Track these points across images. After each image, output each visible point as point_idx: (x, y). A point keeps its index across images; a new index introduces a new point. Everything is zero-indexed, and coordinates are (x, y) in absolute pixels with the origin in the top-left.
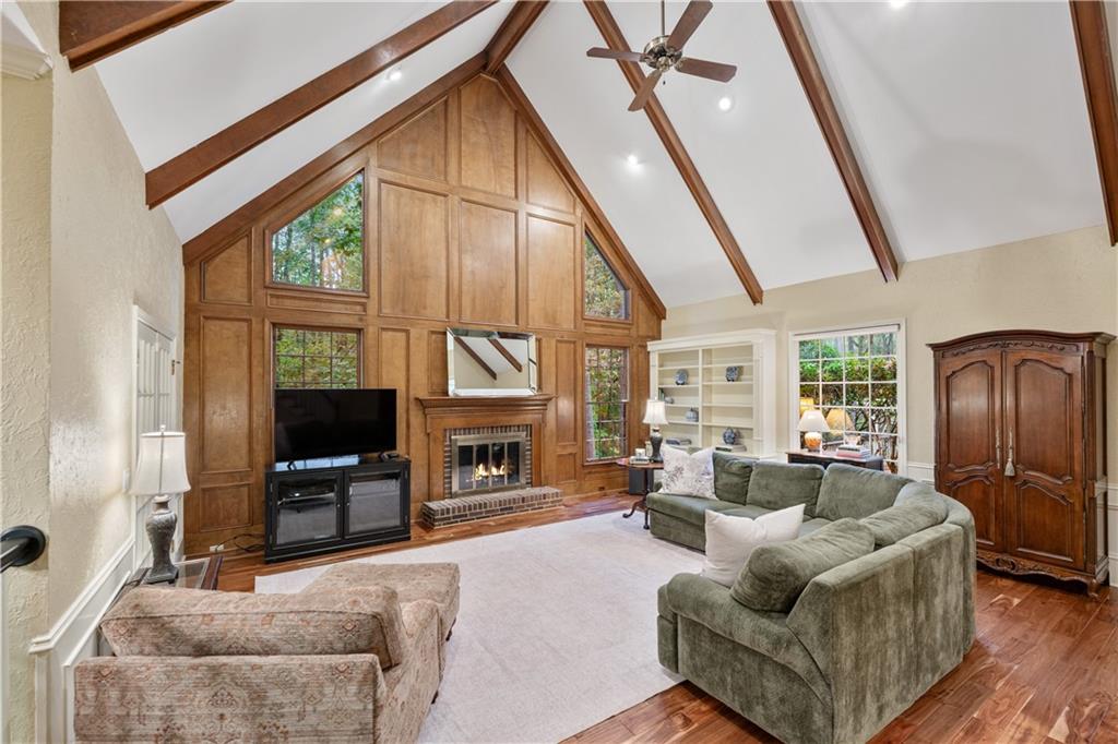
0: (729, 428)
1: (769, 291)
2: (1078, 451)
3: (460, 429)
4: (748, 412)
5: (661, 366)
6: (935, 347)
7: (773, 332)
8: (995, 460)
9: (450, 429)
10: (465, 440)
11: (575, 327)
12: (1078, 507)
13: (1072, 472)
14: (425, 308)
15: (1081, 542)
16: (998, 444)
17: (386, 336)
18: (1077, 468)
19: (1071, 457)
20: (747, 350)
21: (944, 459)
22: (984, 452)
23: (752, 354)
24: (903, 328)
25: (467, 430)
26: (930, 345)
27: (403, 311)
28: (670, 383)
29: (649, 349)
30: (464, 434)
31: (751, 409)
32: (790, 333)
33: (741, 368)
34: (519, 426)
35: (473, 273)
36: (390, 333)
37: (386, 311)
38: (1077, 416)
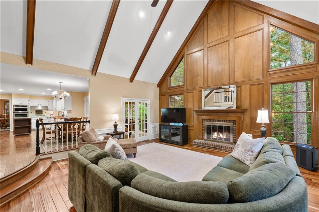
3: (208, 120)
9: (205, 120)
10: (209, 123)
11: (263, 77)
14: (197, 85)
17: (189, 94)
25: (210, 120)
27: (192, 87)
30: (209, 121)
34: (230, 121)
35: (212, 70)
36: (189, 93)
37: (188, 88)
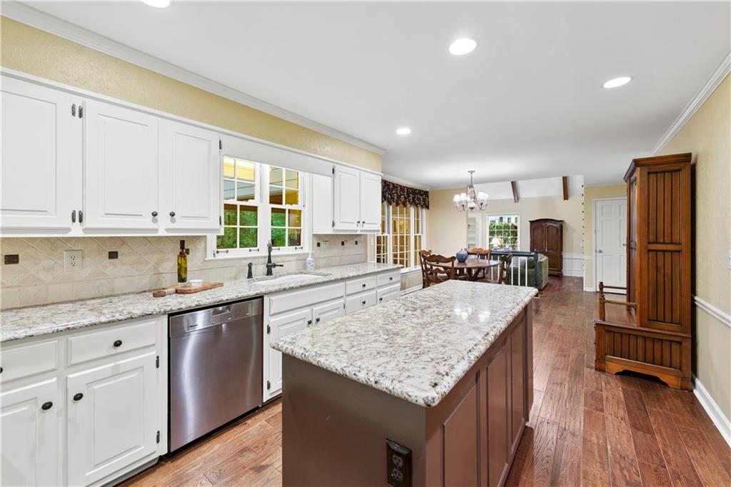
7: (481, 214)
8: (543, 249)
12: (559, 258)
13: (558, 250)
15: (559, 265)
16: (544, 244)
19: (558, 247)
20: (474, 219)
21: (533, 249)
22: (541, 247)
23: (475, 221)
24: (519, 215)
26: (530, 221)
31: (475, 238)
32: (487, 215)
38: (559, 237)
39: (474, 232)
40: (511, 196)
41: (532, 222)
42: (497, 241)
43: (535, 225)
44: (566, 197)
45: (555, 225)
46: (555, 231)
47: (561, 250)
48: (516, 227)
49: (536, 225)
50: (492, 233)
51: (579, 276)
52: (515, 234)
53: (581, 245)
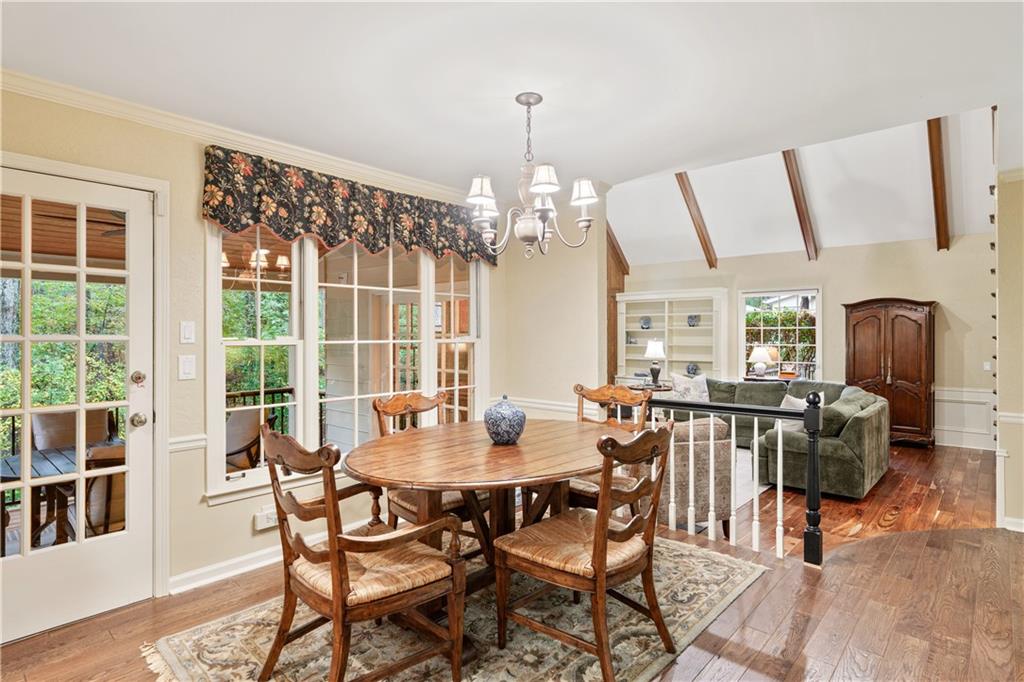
0: (691, 362)
1: (722, 259)
2: (924, 368)
4: (708, 350)
5: (627, 313)
6: (847, 306)
7: (726, 290)
8: (881, 375)
12: (923, 400)
13: (920, 380)
15: (925, 418)
16: (882, 365)
18: (923, 377)
19: (920, 371)
20: (709, 302)
21: (852, 376)
22: (875, 370)
23: (712, 306)
24: (820, 291)
26: (844, 305)
28: (636, 327)
29: (618, 299)
31: (711, 347)
32: (740, 291)
33: (699, 316)
38: (924, 345)
39: (709, 333)
40: (798, 244)
41: (851, 308)
42: (764, 355)
43: (859, 314)
44: (943, 240)
45: (913, 315)
46: (912, 330)
47: (931, 379)
48: (812, 321)
49: (861, 313)
50: (753, 336)
51: (982, 448)
52: (810, 335)
53: (987, 366)
